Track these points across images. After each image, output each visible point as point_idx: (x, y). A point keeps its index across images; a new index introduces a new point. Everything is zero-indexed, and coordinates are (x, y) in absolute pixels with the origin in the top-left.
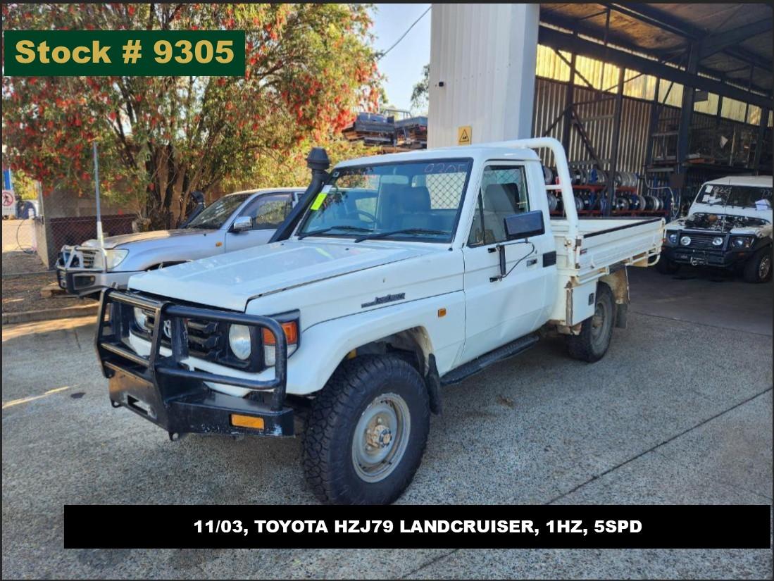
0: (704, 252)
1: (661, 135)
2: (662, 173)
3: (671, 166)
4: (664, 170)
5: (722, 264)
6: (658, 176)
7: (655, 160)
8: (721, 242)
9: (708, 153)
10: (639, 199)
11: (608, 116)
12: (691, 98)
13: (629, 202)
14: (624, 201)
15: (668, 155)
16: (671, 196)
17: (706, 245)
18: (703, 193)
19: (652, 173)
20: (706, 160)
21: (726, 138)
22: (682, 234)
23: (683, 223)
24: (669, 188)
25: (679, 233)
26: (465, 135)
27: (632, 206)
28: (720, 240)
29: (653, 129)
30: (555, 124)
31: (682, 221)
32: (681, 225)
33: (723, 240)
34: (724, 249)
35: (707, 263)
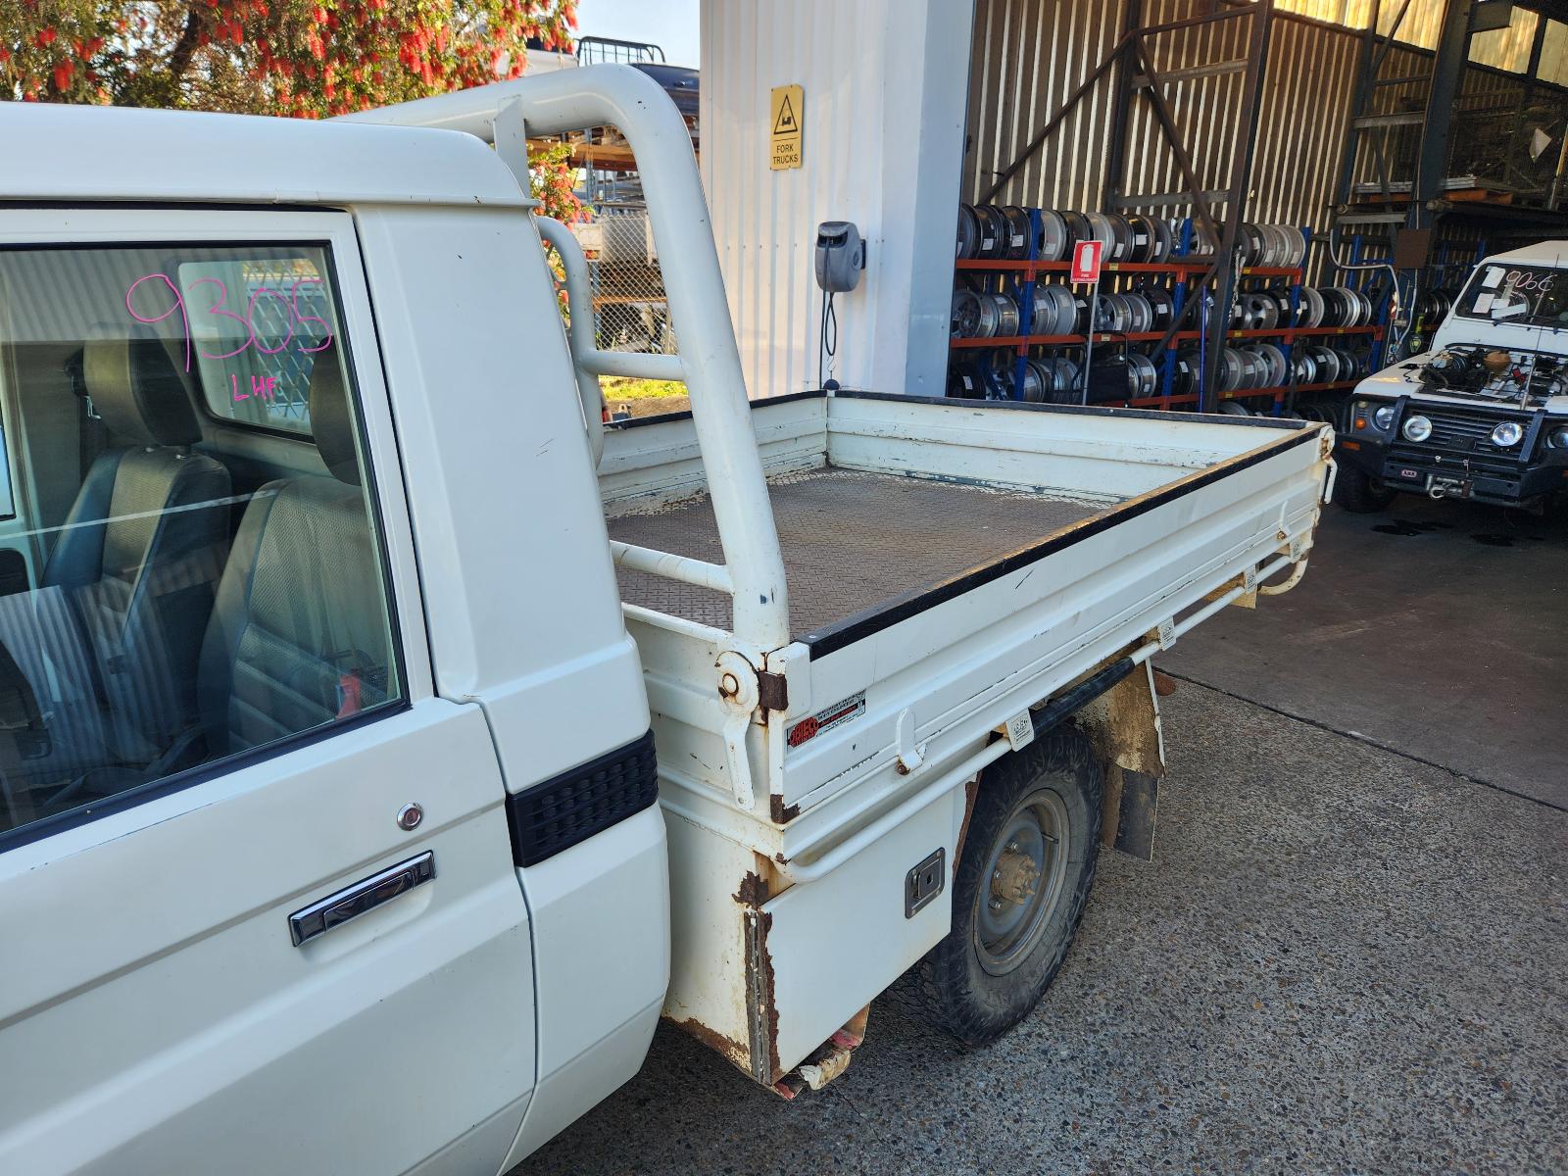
0: (1466, 462)
1: (1381, 123)
2: (1376, 225)
3: (1399, 207)
4: (1380, 219)
5: (1513, 499)
6: (1366, 233)
7: (1360, 191)
8: (1518, 436)
9: (1497, 174)
10: (1306, 298)
11: (1229, 64)
12: (1463, 22)
13: (1279, 306)
14: (1268, 304)
15: (1395, 179)
16: (1392, 291)
17: (1473, 444)
18: (1477, 289)
19: (1349, 226)
20: (1491, 194)
21: (1548, 133)
22: (1409, 408)
23: (1415, 375)
24: (1390, 266)
25: (1400, 406)
26: (787, 114)
27: (1285, 319)
28: (1513, 431)
29: (1360, 106)
30: (1089, 86)
31: (1414, 367)
32: (1409, 381)
33: (1523, 427)
34: (1524, 458)
35: (1472, 494)
